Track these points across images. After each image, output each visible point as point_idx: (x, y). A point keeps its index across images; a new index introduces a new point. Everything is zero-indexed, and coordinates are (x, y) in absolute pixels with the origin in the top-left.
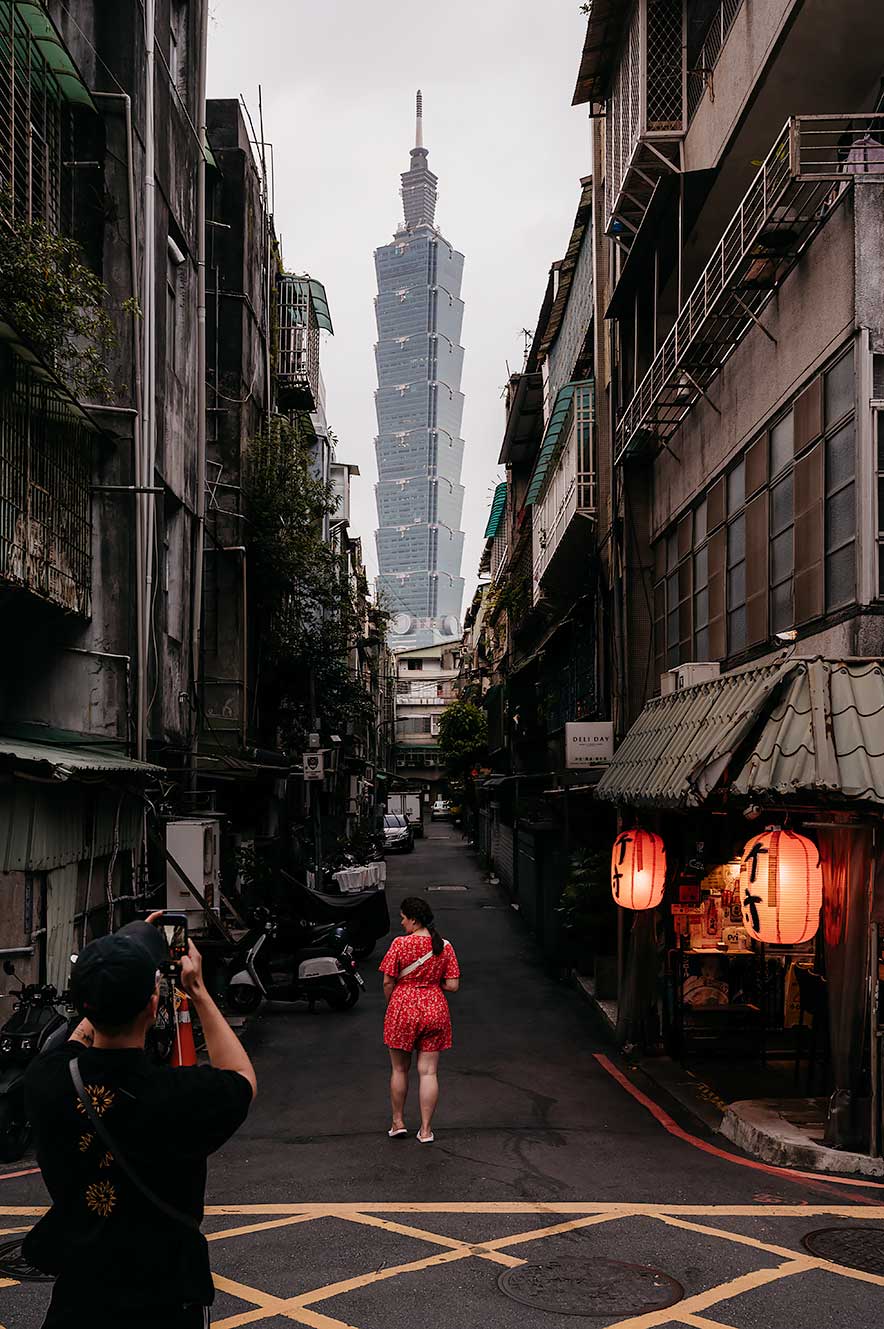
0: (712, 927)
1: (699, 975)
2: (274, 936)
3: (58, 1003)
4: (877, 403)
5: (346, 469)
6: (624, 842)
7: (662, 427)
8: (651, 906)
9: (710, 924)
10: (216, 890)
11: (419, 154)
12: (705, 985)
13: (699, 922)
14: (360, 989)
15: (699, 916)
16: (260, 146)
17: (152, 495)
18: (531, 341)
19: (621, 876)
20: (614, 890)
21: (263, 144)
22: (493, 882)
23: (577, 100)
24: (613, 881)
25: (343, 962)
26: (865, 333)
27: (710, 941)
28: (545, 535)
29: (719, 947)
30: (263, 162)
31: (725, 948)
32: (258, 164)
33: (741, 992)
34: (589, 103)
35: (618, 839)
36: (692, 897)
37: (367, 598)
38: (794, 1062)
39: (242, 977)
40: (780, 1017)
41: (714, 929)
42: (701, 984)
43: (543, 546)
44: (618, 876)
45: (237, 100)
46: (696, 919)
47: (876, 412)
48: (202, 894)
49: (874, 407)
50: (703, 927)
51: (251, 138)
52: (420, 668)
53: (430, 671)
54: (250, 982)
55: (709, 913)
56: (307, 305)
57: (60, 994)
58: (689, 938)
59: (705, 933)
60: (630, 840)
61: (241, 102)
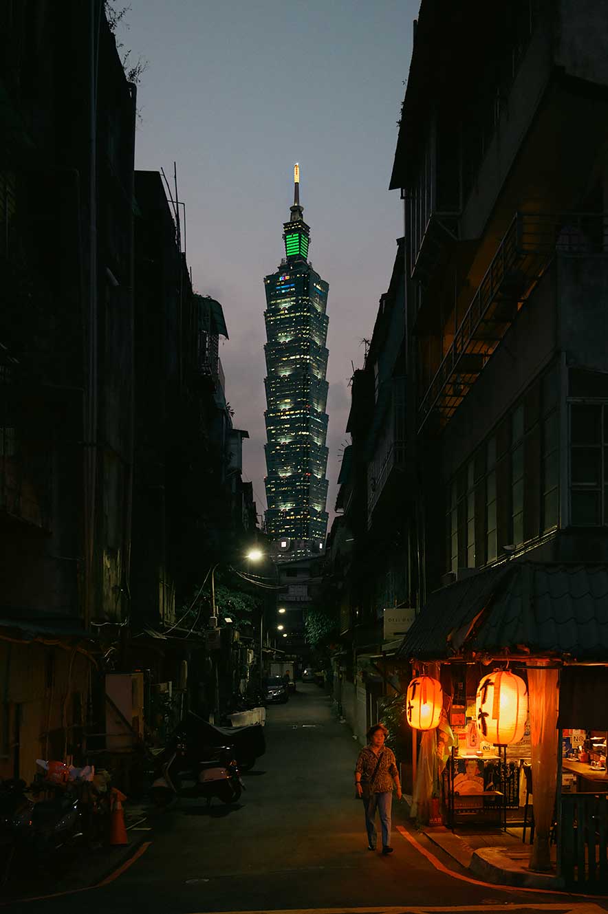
0: (474, 741)
1: (465, 773)
2: (183, 753)
3: (27, 792)
4: (570, 400)
5: (239, 433)
6: (414, 684)
7: (448, 410)
8: (432, 728)
9: (472, 739)
10: (141, 721)
11: (296, 210)
12: (468, 779)
13: (464, 738)
14: (242, 789)
15: (464, 734)
16: (175, 204)
17: (95, 449)
18: (368, 347)
19: (412, 707)
20: (408, 717)
21: (177, 202)
22: (342, 722)
23: (392, 187)
24: (408, 711)
25: (230, 771)
26: (564, 354)
27: (472, 751)
28: (375, 482)
29: (478, 755)
30: (177, 216)
31: (482, 755)
32: (174, 217)
33: (492, 783)
34: (400, 189)
35: (411, 683)
36: (460, 721)
37: (257, 525)
38: (523, 828)
39: (161, 783)
40: (517, 800)
41: (474, 743)
42: (466, 778)
43: (374, 490)
44: (411, 707)
45: (158, 172)
46: (463, 737)
47: (570, 406)
48: (131, 724)
49: (569, 403)
50: (467, 741)
51: (169, 199)
52: (295, 575)
53: (302, 577)
54: (165, 785)
55: (471, 732)
56: (209, 317)
57: (28, 785)
58: (457, 748)
59: (468, 745)
60: (418, 684)
61: (161, 173)
